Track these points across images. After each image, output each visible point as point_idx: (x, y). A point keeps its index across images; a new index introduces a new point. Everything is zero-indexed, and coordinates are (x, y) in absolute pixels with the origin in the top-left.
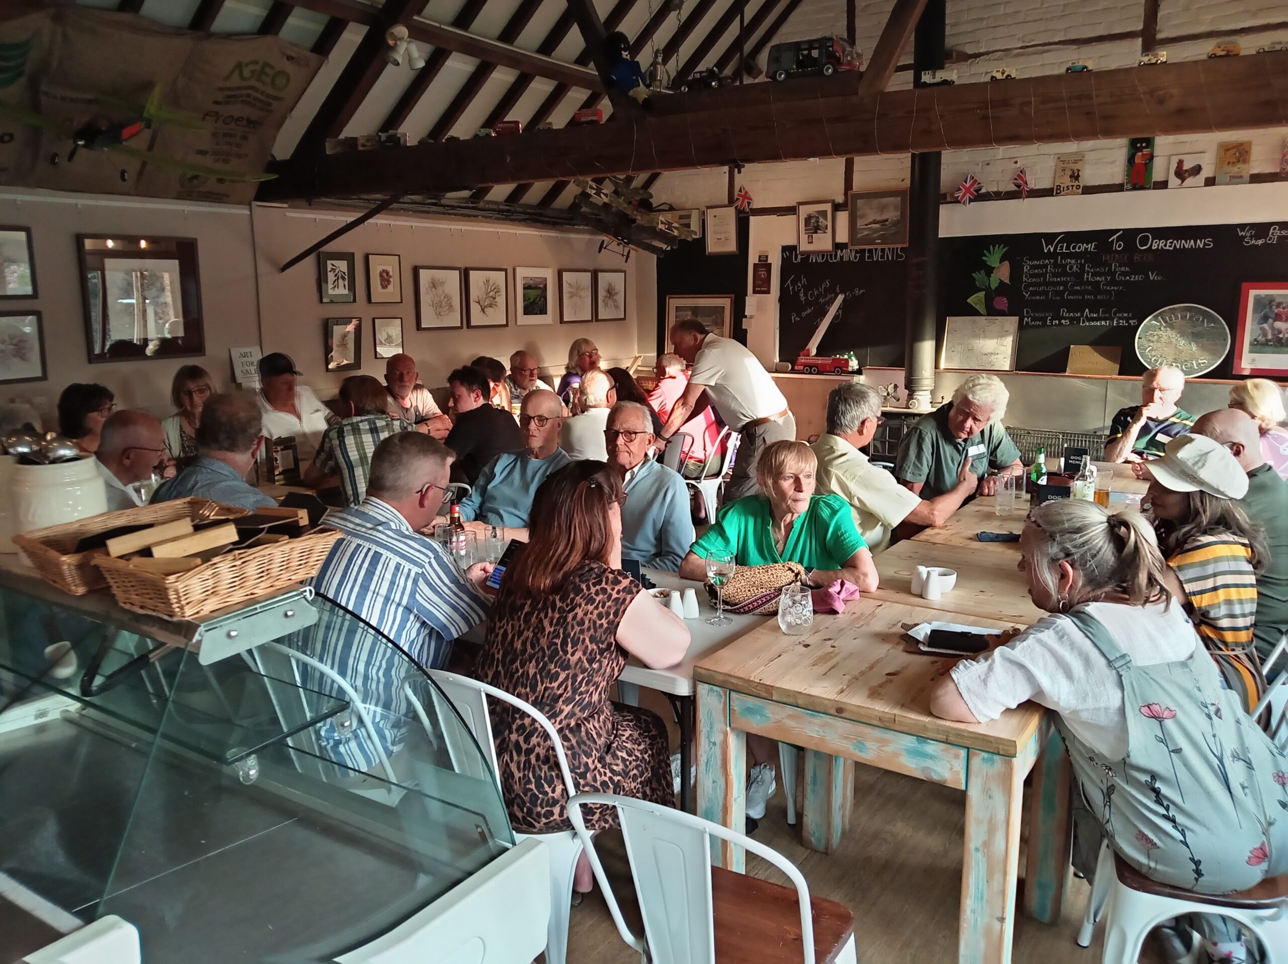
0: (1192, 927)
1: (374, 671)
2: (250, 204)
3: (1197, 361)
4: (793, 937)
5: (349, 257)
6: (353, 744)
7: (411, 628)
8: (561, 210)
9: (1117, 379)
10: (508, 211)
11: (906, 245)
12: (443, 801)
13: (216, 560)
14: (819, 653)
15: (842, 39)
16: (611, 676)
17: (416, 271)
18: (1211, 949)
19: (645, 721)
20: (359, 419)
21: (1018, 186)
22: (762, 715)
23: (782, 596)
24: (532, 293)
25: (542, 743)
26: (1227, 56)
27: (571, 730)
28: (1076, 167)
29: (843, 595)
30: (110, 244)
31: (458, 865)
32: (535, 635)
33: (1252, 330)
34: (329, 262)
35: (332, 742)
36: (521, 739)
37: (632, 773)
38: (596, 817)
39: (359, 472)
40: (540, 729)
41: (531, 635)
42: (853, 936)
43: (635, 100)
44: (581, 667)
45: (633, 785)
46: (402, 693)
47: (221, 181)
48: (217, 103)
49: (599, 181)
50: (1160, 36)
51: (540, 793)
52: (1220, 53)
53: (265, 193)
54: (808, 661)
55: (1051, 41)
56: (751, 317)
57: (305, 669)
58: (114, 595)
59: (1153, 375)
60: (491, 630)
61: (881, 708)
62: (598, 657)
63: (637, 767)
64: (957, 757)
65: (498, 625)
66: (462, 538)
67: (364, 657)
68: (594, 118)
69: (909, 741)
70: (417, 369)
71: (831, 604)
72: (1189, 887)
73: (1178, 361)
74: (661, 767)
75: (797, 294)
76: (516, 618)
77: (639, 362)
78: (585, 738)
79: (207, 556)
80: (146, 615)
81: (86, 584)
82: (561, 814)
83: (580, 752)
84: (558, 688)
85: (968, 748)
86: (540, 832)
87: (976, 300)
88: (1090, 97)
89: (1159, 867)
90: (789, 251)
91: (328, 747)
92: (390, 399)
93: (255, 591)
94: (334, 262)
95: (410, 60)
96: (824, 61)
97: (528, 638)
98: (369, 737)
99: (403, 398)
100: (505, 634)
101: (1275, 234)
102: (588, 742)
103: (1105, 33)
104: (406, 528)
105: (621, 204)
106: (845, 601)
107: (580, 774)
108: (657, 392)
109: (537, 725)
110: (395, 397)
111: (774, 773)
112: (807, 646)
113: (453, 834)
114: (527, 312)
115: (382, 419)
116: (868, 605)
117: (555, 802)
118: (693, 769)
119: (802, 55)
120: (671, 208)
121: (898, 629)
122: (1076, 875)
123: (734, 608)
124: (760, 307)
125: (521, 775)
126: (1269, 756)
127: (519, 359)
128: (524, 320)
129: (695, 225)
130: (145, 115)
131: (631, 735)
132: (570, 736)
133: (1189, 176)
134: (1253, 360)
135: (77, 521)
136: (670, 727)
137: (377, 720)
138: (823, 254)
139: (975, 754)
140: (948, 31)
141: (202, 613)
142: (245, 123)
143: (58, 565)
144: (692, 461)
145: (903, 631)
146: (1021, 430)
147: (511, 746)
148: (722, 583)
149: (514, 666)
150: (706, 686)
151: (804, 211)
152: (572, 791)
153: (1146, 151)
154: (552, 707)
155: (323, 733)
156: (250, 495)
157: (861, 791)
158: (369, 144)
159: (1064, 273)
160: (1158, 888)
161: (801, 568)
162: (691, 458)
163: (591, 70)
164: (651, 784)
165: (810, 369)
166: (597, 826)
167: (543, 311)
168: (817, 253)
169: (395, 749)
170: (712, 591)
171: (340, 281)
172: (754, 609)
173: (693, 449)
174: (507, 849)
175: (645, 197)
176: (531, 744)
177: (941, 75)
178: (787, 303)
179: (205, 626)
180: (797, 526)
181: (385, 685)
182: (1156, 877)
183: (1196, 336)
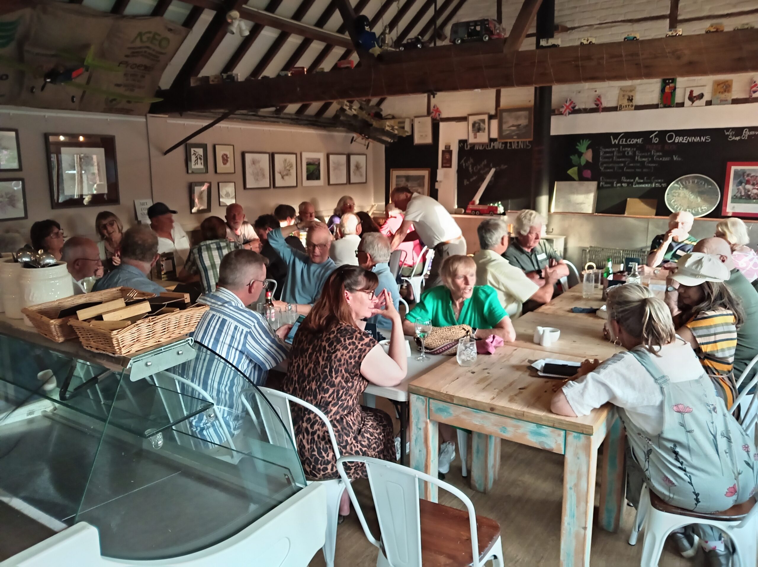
0: (693, 532)
1: (223, 388)
2: (146, 116)
3: (701, 208)
4: (465, 538)
5: (204, 147)
6: (211, 430)
7: (244, 363)
8: (329, 119)
9: (654, 218)
10: (297, 119)
11: (531, 139)
12: (264, 460)
13: (139, 322)
14: (481, 376)
15: (494, 20)
16: (360, 391)
17: (243, 155)
18: (704, 545)
19: (380, 416)
20: (210, 242)
21: (597, 105)
22: (448, 412)
23: (459, 344)
24: (312, 168)
25: (321, 429)
26: (717, 31)
27: (338, 421)
28: (631, 94)
29: (494, 344)
30: (62, 138)
31: (274, 497)
32: (315, 366)
33: (733, 190)
34: (192, 150)
35: (199, 429)
36: (309, 426)
37: (373, 446)
38: (352, 471)
39: (211, 273)
40: (319, 420)
41: (313, 366)
42: (500, 537)
43: (372, 55)
44: (341, 386)
45: (373, 453)
46: (239, 401)
47: (129, 102)
48: (127, 56)
49: (351, 102)
50: (680, 18)
51: (320, 457)
52: (712, 30)
53: (155, 109)
54: (475, 381)
55: (617, 20)
56: (441, 182)
57: (183, 385)
58: (81, 342)
59: (676, 215)
60: (291, 364)
61: (516, 407)
62: (351, 380)
63: (376, 443)
64: (559, 435)
65: (294, 361)
66: (273, 311)
67: (217, 379)
68: (349, 65)
69: (532, 427)
70: (244, 212)
71: (487, 349)
72: (692, 509)
73: (690, 207)
74: (389, 443)
75: (467, 168)
76: (304, 356)
77: (374, 208)
78: (346, 426)
79: (134, 320)
80: (99, 353)
81: (64, 336)
82: (332, 470)
83: (343, 434)
84: (329, 397)
85: (566, 430)
86: (320, 480)
87: (572, 172)
88: (637, 55)
89: (675, 497)
90: (463, 143)
91: (197, 431)
92: (228, 230)
93: (161, 340)
94: (196, 149)
95: (241, 31)
96: (484, 33)
97: (311, 368)
98: (221, 426)
99: (236, 229)
100: (299, 366)
101: (746, 134)
102: (347, 428)
103: (648, 16)
104: (241, 305)
105: (364, 115)
106: (496, 347)
107: (343, 446)
108: (385, 226)
109: (318, 418)
110: (231, 228)
111: (454, 447)
112: (473, 373)
113: (271, 480)
114: (309, 178)
115: (224, 242)
116: (509, 349)
117: (328, 462)
118: (408, 445)
119: (471, 29)
120: (393, 117)
121: (526, 363)
122: (628, 505)
123: (431, 351)
124: (446, 176)
125: (309, 447)
126: (741, 436)
127: (304, 206)
128: (307, 183)
129: (407, 128)
130: (85, 63)
131: (372, 424)
132: (337, 425)
133: (697, 99)
134: (734, 207)
135: (57, 300)
136: (394, 421)
137: (225, 416)
138: (483, 144)
139: (569, 434)
140: (556, 14)
141: (131, 352)
142: (143, 68)
143: (48, 325)
144: (406, 266)
145: (528, 364)
146: (599, 248)
147: (303, 430)
148: (424, 336)
149: (304, 384)
150: (415, 395)
151: (472, 119)
152: (338, 456)
153: (671, 85)
154: (326, 408)
155: (194, 423)
156: (151, 286)
157: (505, 457)
158: (217, 80)
159: (624, 156)
160: (674, 510)
161: (470, 329)
162: (405, 264)
163: (347, 36)
164: (383, 452)
165: (475, 212)
166: (353, 477)
167: (318, 178)
168: (479, 144)
169: (236, 433)
170: (418, 342)
171: (199, 160)
172: (443, 351)
173: (406, 259)
174: (301, 489)
175: (378, 111)
176: (315, 429)
177: (551, 42)
178: (461, 173)
179: (133, 360)
180: (466, 304)
181: (230, 395)
182: (674, 503)
183: (700, 193)
